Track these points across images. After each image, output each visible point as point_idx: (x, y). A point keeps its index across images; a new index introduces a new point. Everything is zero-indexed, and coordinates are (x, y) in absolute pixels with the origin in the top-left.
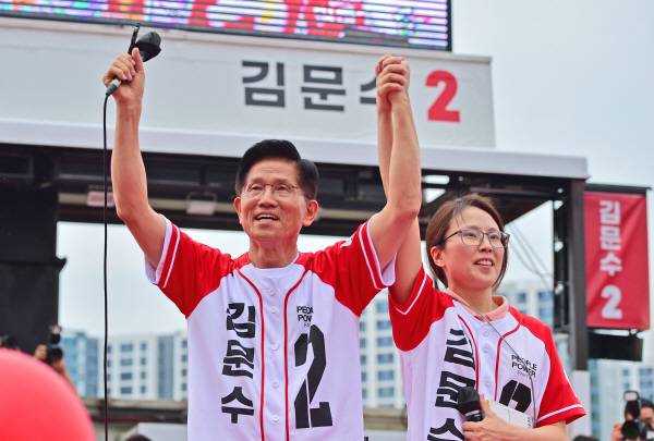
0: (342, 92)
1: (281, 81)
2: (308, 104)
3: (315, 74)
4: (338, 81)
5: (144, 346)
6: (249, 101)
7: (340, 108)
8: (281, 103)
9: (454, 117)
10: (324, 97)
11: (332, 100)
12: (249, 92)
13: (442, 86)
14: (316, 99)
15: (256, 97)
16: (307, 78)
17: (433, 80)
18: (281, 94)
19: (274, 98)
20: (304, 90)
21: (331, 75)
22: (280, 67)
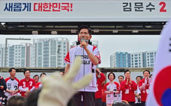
0: (143, 8)
1: (130, 6)
2: (136, 10)
3: (137, 4)
4: (142, 5)
5: (140, 55)
6: (124, 10)
7: (142, 11)
8: (130, 10)
9: (165, 11)
10: (139, 9)
11: (141, 9)
12: (124, 9)
13: (163, 5)
14: (137, 9)
15: (126, 10)
16: (136, 5)
17: (161, 4)
18: (131, 9)
19: (129, 10)
20: (135, 8)
21: (140, 4)
22: (130, 3)
